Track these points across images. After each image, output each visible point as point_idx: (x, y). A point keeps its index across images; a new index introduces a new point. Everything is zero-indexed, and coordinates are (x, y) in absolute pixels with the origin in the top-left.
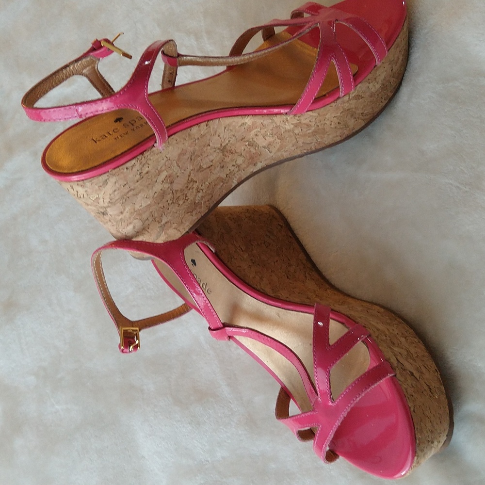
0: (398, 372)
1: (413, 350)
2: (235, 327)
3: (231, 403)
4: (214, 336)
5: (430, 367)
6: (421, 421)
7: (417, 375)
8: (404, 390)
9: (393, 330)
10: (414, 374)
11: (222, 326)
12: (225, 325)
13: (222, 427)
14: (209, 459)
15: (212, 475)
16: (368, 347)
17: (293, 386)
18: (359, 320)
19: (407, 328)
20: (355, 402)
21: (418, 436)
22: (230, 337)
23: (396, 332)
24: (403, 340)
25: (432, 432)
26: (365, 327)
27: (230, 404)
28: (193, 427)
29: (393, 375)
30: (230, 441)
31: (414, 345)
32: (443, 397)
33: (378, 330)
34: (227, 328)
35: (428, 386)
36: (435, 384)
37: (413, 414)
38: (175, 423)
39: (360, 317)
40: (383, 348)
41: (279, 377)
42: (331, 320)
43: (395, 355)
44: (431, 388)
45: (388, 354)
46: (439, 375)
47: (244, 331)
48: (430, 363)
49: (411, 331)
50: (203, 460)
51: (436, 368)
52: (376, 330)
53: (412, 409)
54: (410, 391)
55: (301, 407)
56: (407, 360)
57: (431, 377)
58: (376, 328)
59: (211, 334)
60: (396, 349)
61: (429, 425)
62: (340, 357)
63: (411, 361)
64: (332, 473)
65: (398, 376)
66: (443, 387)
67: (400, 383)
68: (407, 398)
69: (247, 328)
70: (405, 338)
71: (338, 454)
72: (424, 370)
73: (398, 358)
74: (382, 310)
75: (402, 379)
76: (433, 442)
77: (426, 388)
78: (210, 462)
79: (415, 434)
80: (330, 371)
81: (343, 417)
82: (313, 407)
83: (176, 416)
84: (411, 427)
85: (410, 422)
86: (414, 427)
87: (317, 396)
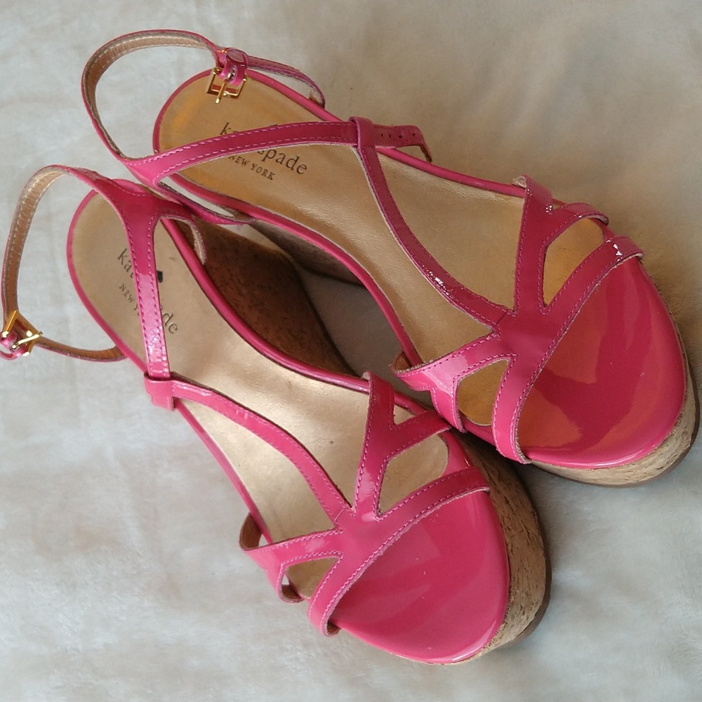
2: (189, 383)
4: (149, 390)
11: (169, 376)
12: (173, 376)
16: (447, 445)
20: (423, 517)
21: (515, 590)
22: (177, 403)
29: (488, 490)
30: (125, 618)
34: (176, 382)
36: (533, 530)
41: (252, 495)
42: (396, 407)
43: (486, 469)
44: (529, 531)
47: (204, 393)
50: (68, 648)
51: (533, 510)
54: (508, 522)
56: (499, 482)
59: (148, 385)
60: (485, 461)
63: (504, 485)
65: (492, 495)
67: (495, 505)
69: (210, 389)
71: (338, 626)
73: (489, 472)
79: (510, 587)
80: (387, 463)
81: (392, 541)
82: (335, 524)
83: (37, 571)
84: (506, 575)
85: (505, 567)
86: (510, 576)
87: (347, 505)
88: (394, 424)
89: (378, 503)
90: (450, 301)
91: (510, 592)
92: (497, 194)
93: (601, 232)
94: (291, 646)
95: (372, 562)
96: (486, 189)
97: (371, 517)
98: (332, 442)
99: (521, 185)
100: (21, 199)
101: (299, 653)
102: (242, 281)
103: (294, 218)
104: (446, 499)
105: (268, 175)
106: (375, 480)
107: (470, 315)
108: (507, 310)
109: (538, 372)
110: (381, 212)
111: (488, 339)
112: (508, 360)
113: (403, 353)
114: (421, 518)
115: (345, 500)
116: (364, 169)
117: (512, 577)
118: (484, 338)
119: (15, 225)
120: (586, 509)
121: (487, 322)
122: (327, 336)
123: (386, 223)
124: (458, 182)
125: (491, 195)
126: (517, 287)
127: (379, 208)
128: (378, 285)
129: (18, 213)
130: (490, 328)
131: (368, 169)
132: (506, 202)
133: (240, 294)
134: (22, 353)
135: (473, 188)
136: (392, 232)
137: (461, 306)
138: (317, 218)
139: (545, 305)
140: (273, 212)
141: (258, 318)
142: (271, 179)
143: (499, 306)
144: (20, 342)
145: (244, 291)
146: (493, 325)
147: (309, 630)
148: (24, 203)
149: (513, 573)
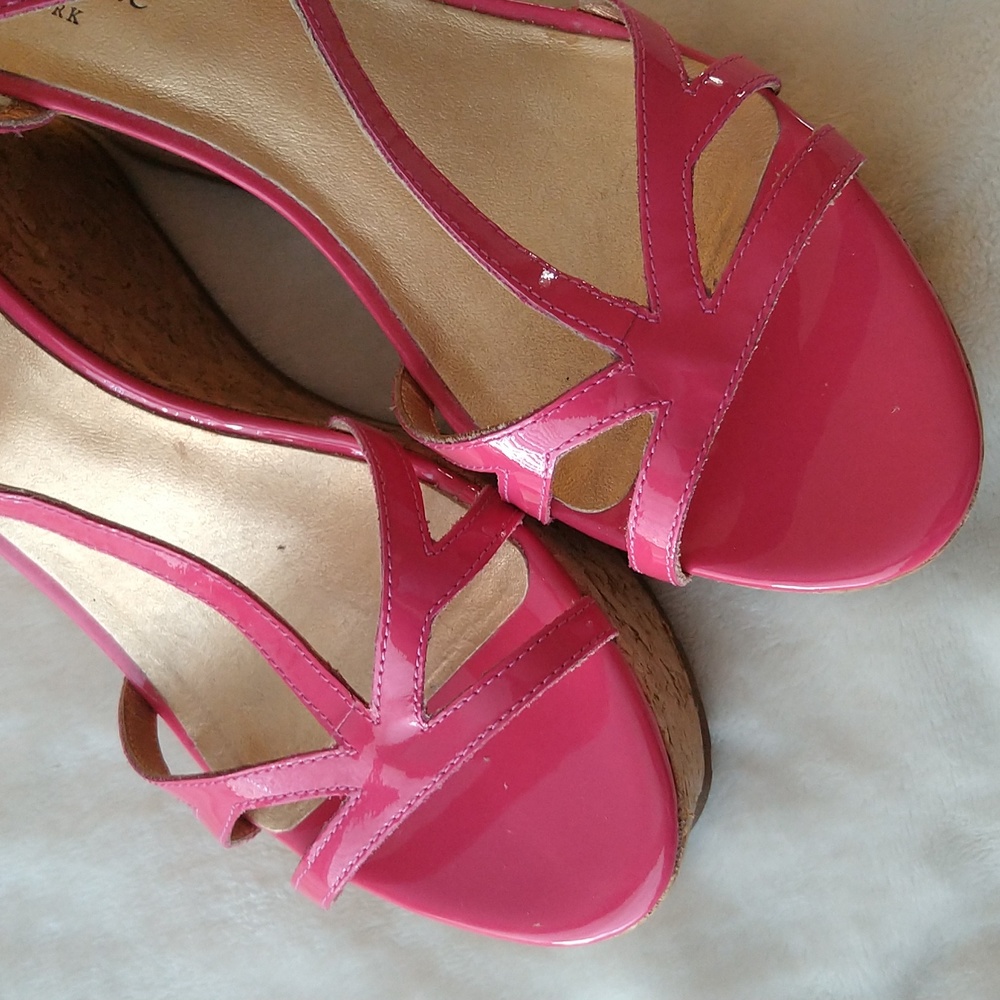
5: (652, 616)
6: (684, 771)
8: (642, 681)
10: (640, 637)
16: (525, 556)
20: (514, 716)
29: (616, 636)
36: (675, 666)
43: (593, 582)
44: (672, 673)
46: (672, 641)
48: (649, 605)
53: (667, 737)
54: (651, 683)
60: (585, 562)
61: (691, 782)
63: (620, 597)
65: (619, 639)
66: (685, 674)
68: (652, 705)
72: (648, 624)
77: (666, 673)
79: (679, 810)
82: (336, 737)
87: (358, 702)
88: (433, 541)
89: (423, 697)
90: (523, 298)
91: (680, 821)
92: (551, 32)
93: (773, 112)
94: (234, 884)
95: (421, 803)
96: (528, 22)
97: (411, 722)
98: (281, 548)
99: (598, 12)
101: (252, 896)
102: (32, 227)
103: (142, 108)
104: (554, 676)
105: (66, 14)
106: (412, 658)
107: (567, 326)
108: (639, 309)
109: (713, 432)
110: (349, 107)
111: (610, 375)
112: (653, 413)
113: (406, 370)
114: (512, 718)
115: (352, 692)
116: (299, 14)
118: (602, 372)
120: (753, 610)
121: (604, 340)
122: (205, 296)
123: (364, 132)
124: (470, 9)
125: (538, 34)
126: (648, 258)
127: (344, 99)
128: (339, 241)
130: (610, 350)
131: (308, 12)
132: (570, 47)
133: (37, 260)
135: (504, 22)
136: (378, 151)
137: (546, 307)
138: (191, 105)
139: (707, 292)
140: (94, 98)
141: (86, 308)
142: (76, 23)
143: (620, 300)
145: (43, 251)
146: (614, 344)
147: (264, 853)
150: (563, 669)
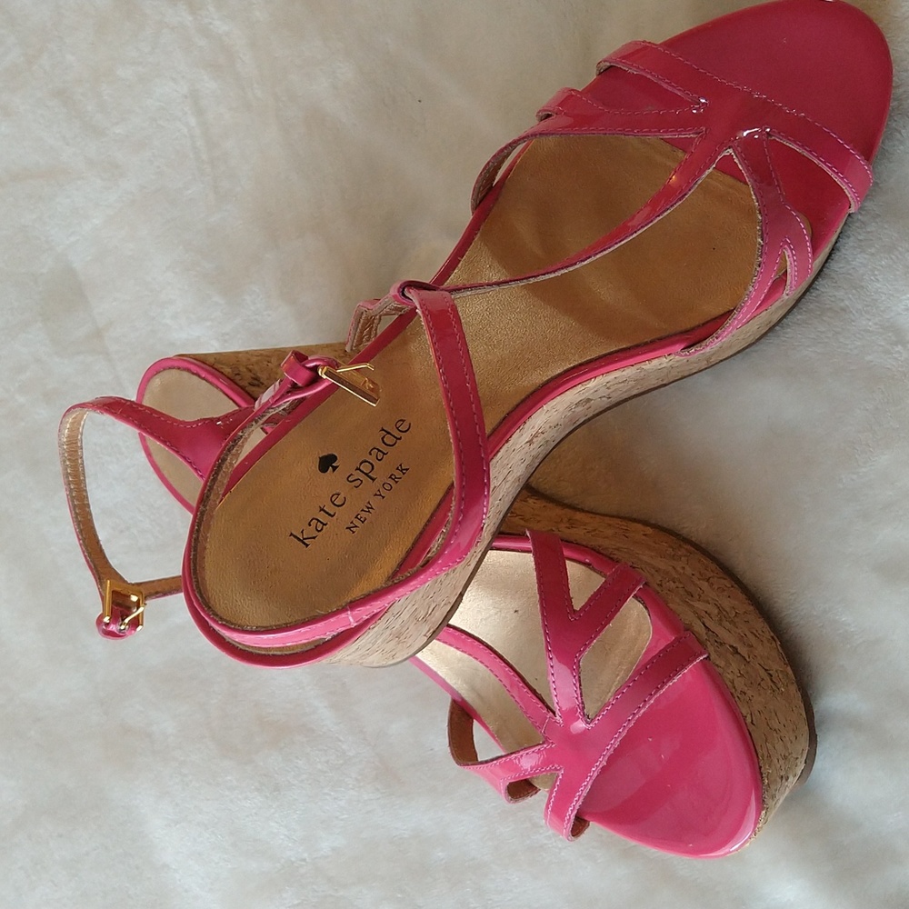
0: (711, 649)
1: (726, 603)
3: (340, 741)
5: (760, 632)
6: (766, 741)
7: (743, 650)
8: (729, 684)
9: (684, 568)
10: (739, 650)
13: (326, 791)
14: (305, 855)
15: (315, 887)
16: (646, 608)
17: (479, 695)
18: (617, 555)
19: (706, 561)
20: (637, 716)
21: (766, 770)
23: (689, 571)
24: (705, 585)
25: (785, 758)
26: (634, 568)
27: (340, 743)
28: (267, 797)
29: (705, 656)
31: (725, 593)
32: (793, 688)
33: (658, 571)
35: (766, 670)
36: (777, 665)
37: (752, 728)
38: (227, 793)
39: (618, 549)
40: (676, 605)
41: (448, 681)
42: (567, 562)
43: (700, 618)
44: (771, 672)
45: (688, 617)
46: (779, 647)
48: (760, 625)
49: (713, 566)
50: (293, 859)
51: (772, 634)
52: (653, 571)
53: (749, 720)
54: (739, 684)
55: (497, 736)
56: (720, 624)
57: (766, 652)
58: (654, 568)
60: (697, 605)
61: (779, 746)
62: (597, 633)
63: (727, 624)
64: (563, 854)
65: (712, 657)
66: (789, 669)
67: (720, 670)
68: (737, 699)
70: (708, 581)
71: (586, 818)
72: (752, 639)
73: (705, 620)
74: (649, 531)
75: (722, 664)
76: (787, 779)
77: (762, 673)
78: (308, 860)
79: (760, 768)
80: (579, 661)
81: (612, 749)
82: (543, 736)
83: (229, 778)
84: (751, 753)
85: (748, 745)
86: (757, 754)
87: (551, 713)
88: (574, 611)
89: (584, 708)
91: (762, 774)
95: (596, 774)
97: (580, 725)
98: (516, 611)
100: (61, 445)
104: (658, 689)
115: (548, 707)
117: (760, 755)
119: (67, 475)
129: (65, 461)
134: (135, 630)
144: (126, 621)
148: (65, 447)
149: (759, 751)
150: (664, 684)
